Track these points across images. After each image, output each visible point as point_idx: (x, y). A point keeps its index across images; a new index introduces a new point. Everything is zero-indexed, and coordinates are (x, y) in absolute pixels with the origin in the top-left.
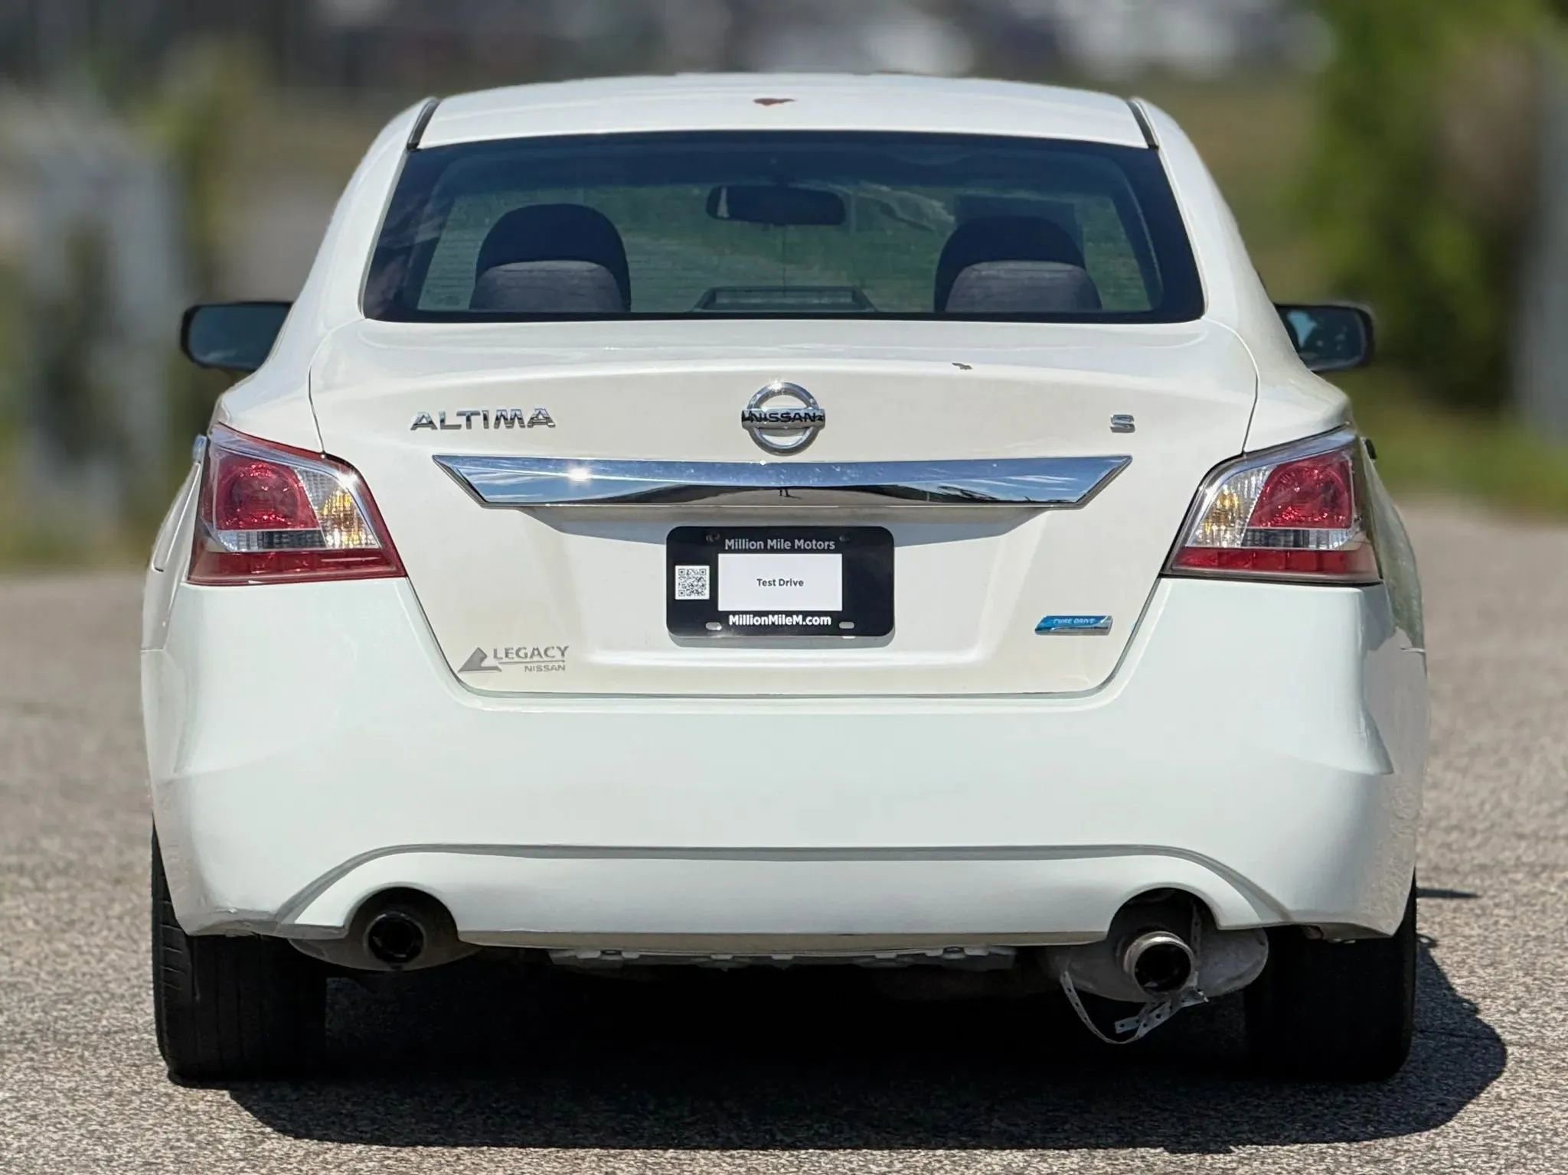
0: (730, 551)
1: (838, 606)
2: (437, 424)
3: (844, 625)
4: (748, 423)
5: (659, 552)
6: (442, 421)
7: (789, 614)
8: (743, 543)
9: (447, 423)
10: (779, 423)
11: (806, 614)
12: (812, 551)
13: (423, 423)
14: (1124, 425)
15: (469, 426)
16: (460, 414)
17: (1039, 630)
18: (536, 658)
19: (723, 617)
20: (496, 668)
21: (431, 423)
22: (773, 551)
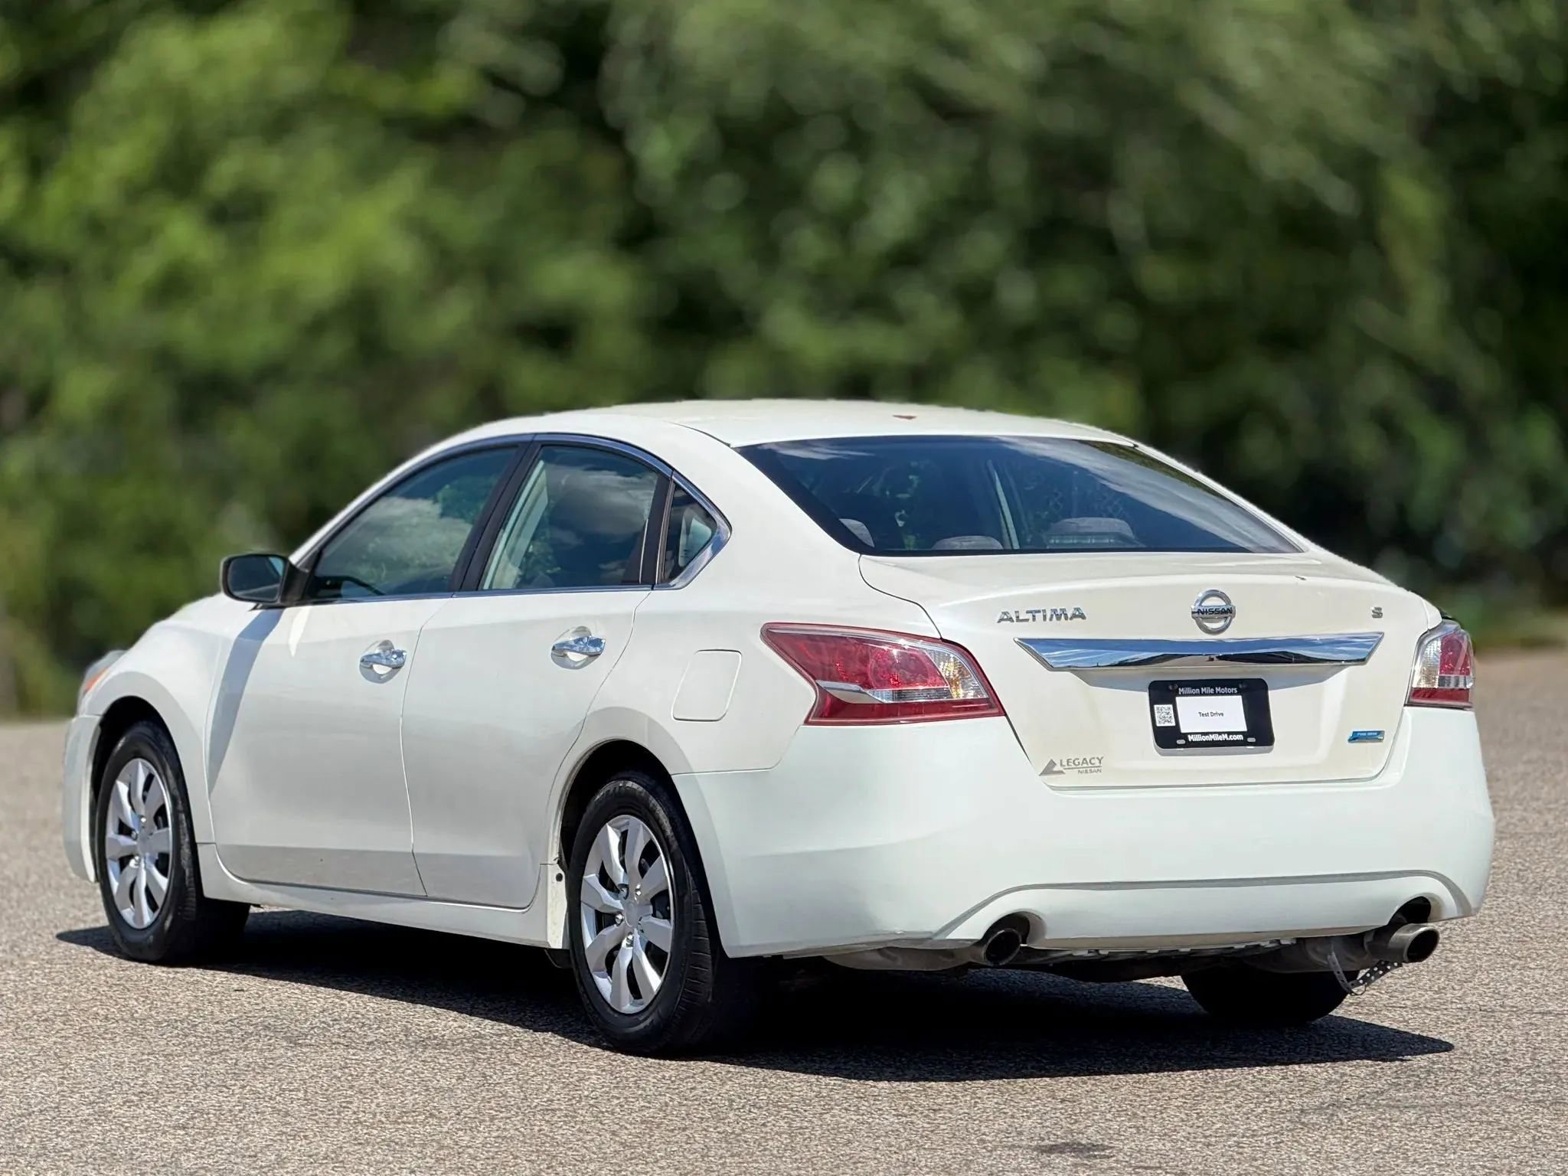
0: (1182, 695)
1: (1244, 728)
2: (1014, 619)
3: (1250, 740)
4: (1196, 615)
5: (1145, 697)
6: (1018, 617)
7: (1220, 733)
8: (1189, 690)
9: (1021, 618)
10: (1213, 615)
11: (1229, 733)
12: (1225, 694)
13: (1006, 618)
14: (1378, 614)
15: (1034, 619)
16: (1028, 612)
17: (1350, 740)
18: (1085, 765)
19: (1185, 736)
20: (1061, 772)
21: (1011, 619)
22: (1205, 694)
